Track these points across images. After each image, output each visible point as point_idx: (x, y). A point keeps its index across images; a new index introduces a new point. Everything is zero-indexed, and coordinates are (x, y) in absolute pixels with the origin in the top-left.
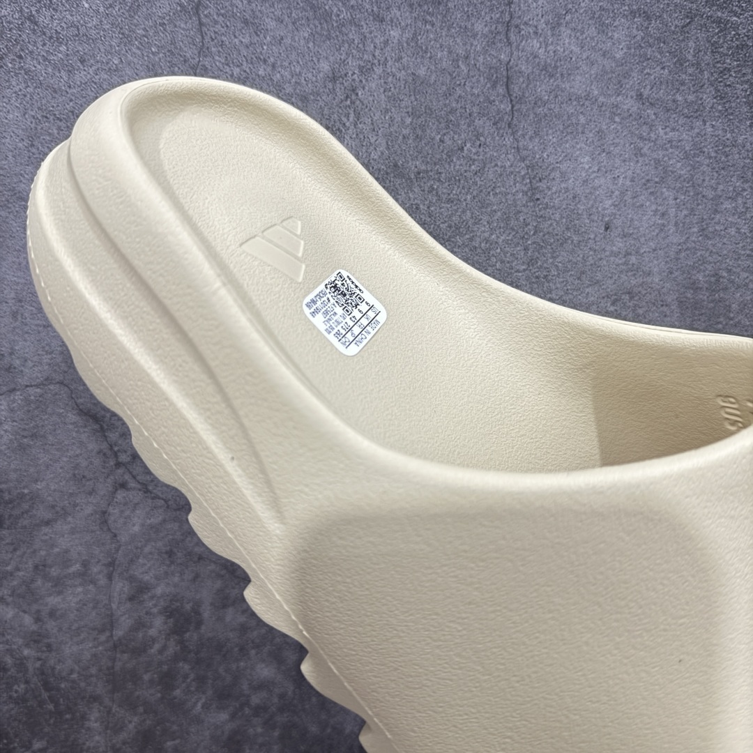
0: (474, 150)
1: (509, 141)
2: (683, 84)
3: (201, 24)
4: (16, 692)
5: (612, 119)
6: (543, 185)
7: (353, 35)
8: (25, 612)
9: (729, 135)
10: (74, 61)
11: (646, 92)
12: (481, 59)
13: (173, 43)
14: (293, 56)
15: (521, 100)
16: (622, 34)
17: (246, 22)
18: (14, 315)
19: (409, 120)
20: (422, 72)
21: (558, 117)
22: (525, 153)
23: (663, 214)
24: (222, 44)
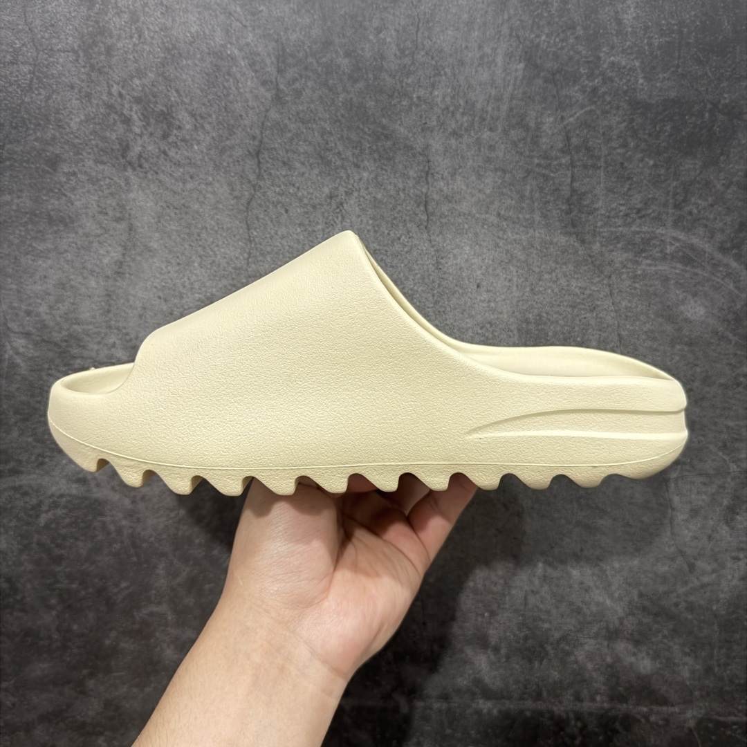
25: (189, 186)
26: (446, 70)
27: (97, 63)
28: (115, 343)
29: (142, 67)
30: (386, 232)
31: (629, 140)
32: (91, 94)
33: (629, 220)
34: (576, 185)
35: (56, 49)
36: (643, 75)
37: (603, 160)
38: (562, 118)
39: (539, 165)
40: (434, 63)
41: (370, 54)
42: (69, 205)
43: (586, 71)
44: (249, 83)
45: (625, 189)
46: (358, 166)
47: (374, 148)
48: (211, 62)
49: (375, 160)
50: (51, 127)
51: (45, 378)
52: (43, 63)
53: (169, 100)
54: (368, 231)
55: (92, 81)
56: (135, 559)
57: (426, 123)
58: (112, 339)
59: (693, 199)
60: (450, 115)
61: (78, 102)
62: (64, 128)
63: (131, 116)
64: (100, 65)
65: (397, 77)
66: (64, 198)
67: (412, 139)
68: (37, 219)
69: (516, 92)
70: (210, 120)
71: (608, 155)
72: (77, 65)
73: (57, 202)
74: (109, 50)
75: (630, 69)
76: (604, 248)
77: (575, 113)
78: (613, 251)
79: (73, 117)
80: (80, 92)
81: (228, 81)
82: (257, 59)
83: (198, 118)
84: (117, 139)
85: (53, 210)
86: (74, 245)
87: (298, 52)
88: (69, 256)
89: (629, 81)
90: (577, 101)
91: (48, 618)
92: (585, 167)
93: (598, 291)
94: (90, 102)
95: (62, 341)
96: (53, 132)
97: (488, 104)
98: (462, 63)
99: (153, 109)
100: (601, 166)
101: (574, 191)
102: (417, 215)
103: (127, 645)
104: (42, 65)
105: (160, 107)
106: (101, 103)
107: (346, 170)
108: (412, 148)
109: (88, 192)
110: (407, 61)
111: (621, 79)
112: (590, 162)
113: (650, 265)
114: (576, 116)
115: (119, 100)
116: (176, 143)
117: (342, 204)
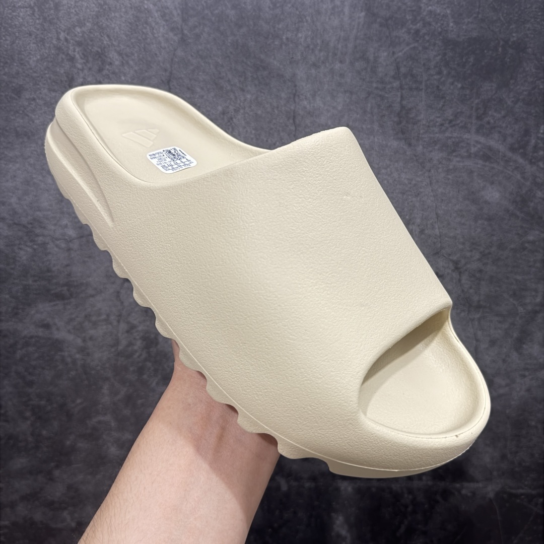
2: (365, 120)
3: (170, 88)
4: (72, 375)
7: (232, 96)
8: (79, 337)
9: (384, 142)
12: (283, 108)
14: (207, 103)
15: (299, 126)
16: (341, 100)
17: (188, 89)
19: (253, 132)
20: (259, 112)
26: (307, 18)
27: (48, 16)
28: (67, 224)
29: (82, 19)
30: (265, 139)
31: (443, 69)
32: (45, 39)
33: (443, 128)
34: (404, 103)
35: (17, 6)
36: (453, 20)
37: (423, 84)
38: (394, 53)
39: (377, 88)
40: (298, 13)
41: (251, 7)
42: (31, 122)
43: (411, 18)
44: (161, 29)
45: (440, 106)
46: (243, 90)
47: (255, 76)
48: (133, 14)
49: (256, 86)
50: (15, 64)
51: (17, 251)
52: (8, 17)
53: (103, 43)
54: (252, 139)
55: (45, 30)
56: (86, 382)
57: (293, 58)
58: (65, 222)
59: (490, 113)
60: (310, 51)
61: (35, 45)
62: (25, 65)
63: (75, 55)
64: (51, 17)
65: (271, 24)
66: (27, 118)
67: (283, 70)
68: (7, 134)
69: (359, 34)
70: (133, 57)
71: (428, 80)
72: (34, 17)
73: (22, 121)
74: (57, 7)
75: (444, 16)
76: (425, 150)
77: (403, 49)
78: (431, 151)
79: (32, 57)
80: (36, 38)
81: (146, 28)
82: (167, 11)
83: (124, 56)
84: (65, 73)
85: (19, 127)
86: (35, 152)
87: (197, 6)
88: (32, 161)
89: (442, 24)
90: (404, 40)
91: (24, 427)
92: (411, 89)
93: (421, 181)
94: (44, 46)
95: (28, 223)
96: (17, 68)
97: (338, 43)
98: (319, 12)
99: (91, 50)
100: (422, 89)
101: (403, 107)
102: (287, 126)
103: (82, 445)
104: (7, 18)
105: (96, 49)
106: (52, 46)
107: (234, 93)
108: (282, 76)
109: (45, 112)
110: (278, 11)
111: (437, 23)
112: (414, 86)
113: (459, 162)
114: (403, 52)
115: (65, 43)
116: (108, 75)
117: (232, 119)
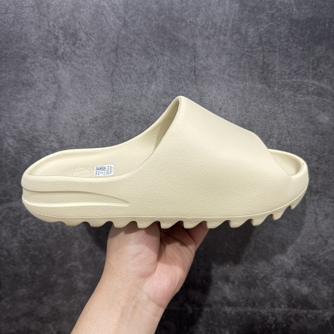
0: (186, 88)
1: (195, 86)
2: (240, 72)
3: (117, 54)
4: (55, 235)
5: (222, 81)
6: (203, 98)
7: (155, 58)
9: (253, 85)
10: (84, 62)
11: (231, 74)
12: (188, 65)
13: (110, 59)
14: (140, 63)
15: (198, 76)
16: (225, 59)
18: (64, 127)
19: (169, 80)
20: (173, 68)
21: (208, 80)
22: (199, 89)
23: (235, 106)
24: (122, 60)
25: (85, 66)
26: (202, 8)
27: (43, 12)
28: (53, 140)
29: (63, 13)
30: (176, 85)
31: (290, 38)
32: (40, 26)
33: (291, 76)
34: (265, 60)
35: (24, 6)
36: (296, 7)
37: (278, 48)
38: (258, 29)
39: (247, 51)
40: (196, 5)
41: (167, 2)
42: (32, 77)
43: (269, 6)
44: (112, 18)
45: (289, 61)
46: (162, 54)
47: (170, 45)
48: (94, 9)
49: (170, 51)
50: (23, 42)
51: (22, 157)
52: (19, 13)
53: (76, 27)
54: (168, 85)
55: (41, 20)
56: (64, 240)
57: (194, 33)
58: (52, 138)
59: (321, 65)
60: (205, 29)
61: (35, 30)
62: (29, 42)
63: (59, 35)
64: (44, 12)
65: (180, 13)
66: (29, 74)
67: (187, 41)
68: (17, 84)
69: (235, 17)
70: (94, 35)
71: (280, 45)
72: (34, 13)
73: (26, 76)
74: (48, 6)
75: (289, 5)
76: (279, 90)
77: (264, 26)
78: (283, 91)
79: (33, 37)
80: (35, 25)
81: (102, 17)
82: (115, 7)
83: (89, 35)
84: (52, 46)
85: (24, 80)
86: (34, 95)
87: (134, 3)
88: (32, 101)
89: (289, 10)
90: (265, 21)
91: (25, 268)
92: (269, 51)
93: (277, 110)
94: (40, 30)
95: (29, 139)
96: (24, 44)
97: (222, 24)
98: (210, 5)
99: (68, 32)
100: (277, 51)
101: (264, 63)
102: (190, 76)
103: (61, 281)
104: (18, 14)
105: (71, 31)
106: (45, 30)
107: (157, 56)
108: (187, 45)
109: (40, 71)
110: (184, 5)
111: (285, 9)
112: (271, 49)
113: (302, 97)
114: (264, 28)
115: (53, 28)
116: (79, 47)
117: (155, 72)
